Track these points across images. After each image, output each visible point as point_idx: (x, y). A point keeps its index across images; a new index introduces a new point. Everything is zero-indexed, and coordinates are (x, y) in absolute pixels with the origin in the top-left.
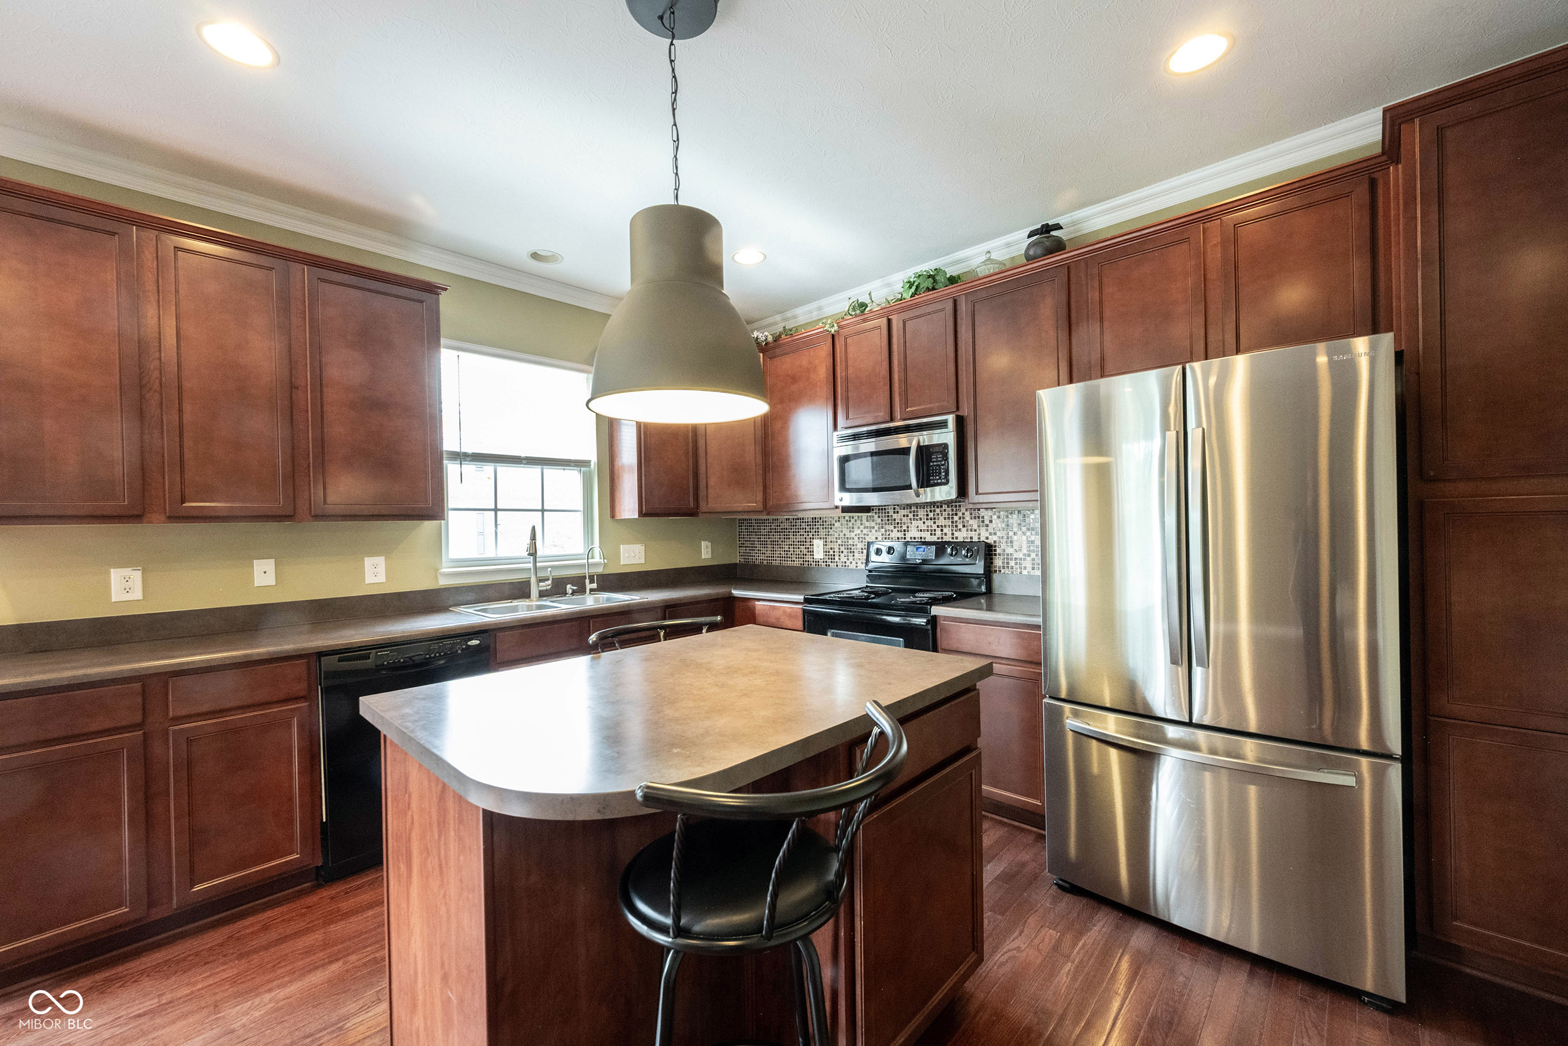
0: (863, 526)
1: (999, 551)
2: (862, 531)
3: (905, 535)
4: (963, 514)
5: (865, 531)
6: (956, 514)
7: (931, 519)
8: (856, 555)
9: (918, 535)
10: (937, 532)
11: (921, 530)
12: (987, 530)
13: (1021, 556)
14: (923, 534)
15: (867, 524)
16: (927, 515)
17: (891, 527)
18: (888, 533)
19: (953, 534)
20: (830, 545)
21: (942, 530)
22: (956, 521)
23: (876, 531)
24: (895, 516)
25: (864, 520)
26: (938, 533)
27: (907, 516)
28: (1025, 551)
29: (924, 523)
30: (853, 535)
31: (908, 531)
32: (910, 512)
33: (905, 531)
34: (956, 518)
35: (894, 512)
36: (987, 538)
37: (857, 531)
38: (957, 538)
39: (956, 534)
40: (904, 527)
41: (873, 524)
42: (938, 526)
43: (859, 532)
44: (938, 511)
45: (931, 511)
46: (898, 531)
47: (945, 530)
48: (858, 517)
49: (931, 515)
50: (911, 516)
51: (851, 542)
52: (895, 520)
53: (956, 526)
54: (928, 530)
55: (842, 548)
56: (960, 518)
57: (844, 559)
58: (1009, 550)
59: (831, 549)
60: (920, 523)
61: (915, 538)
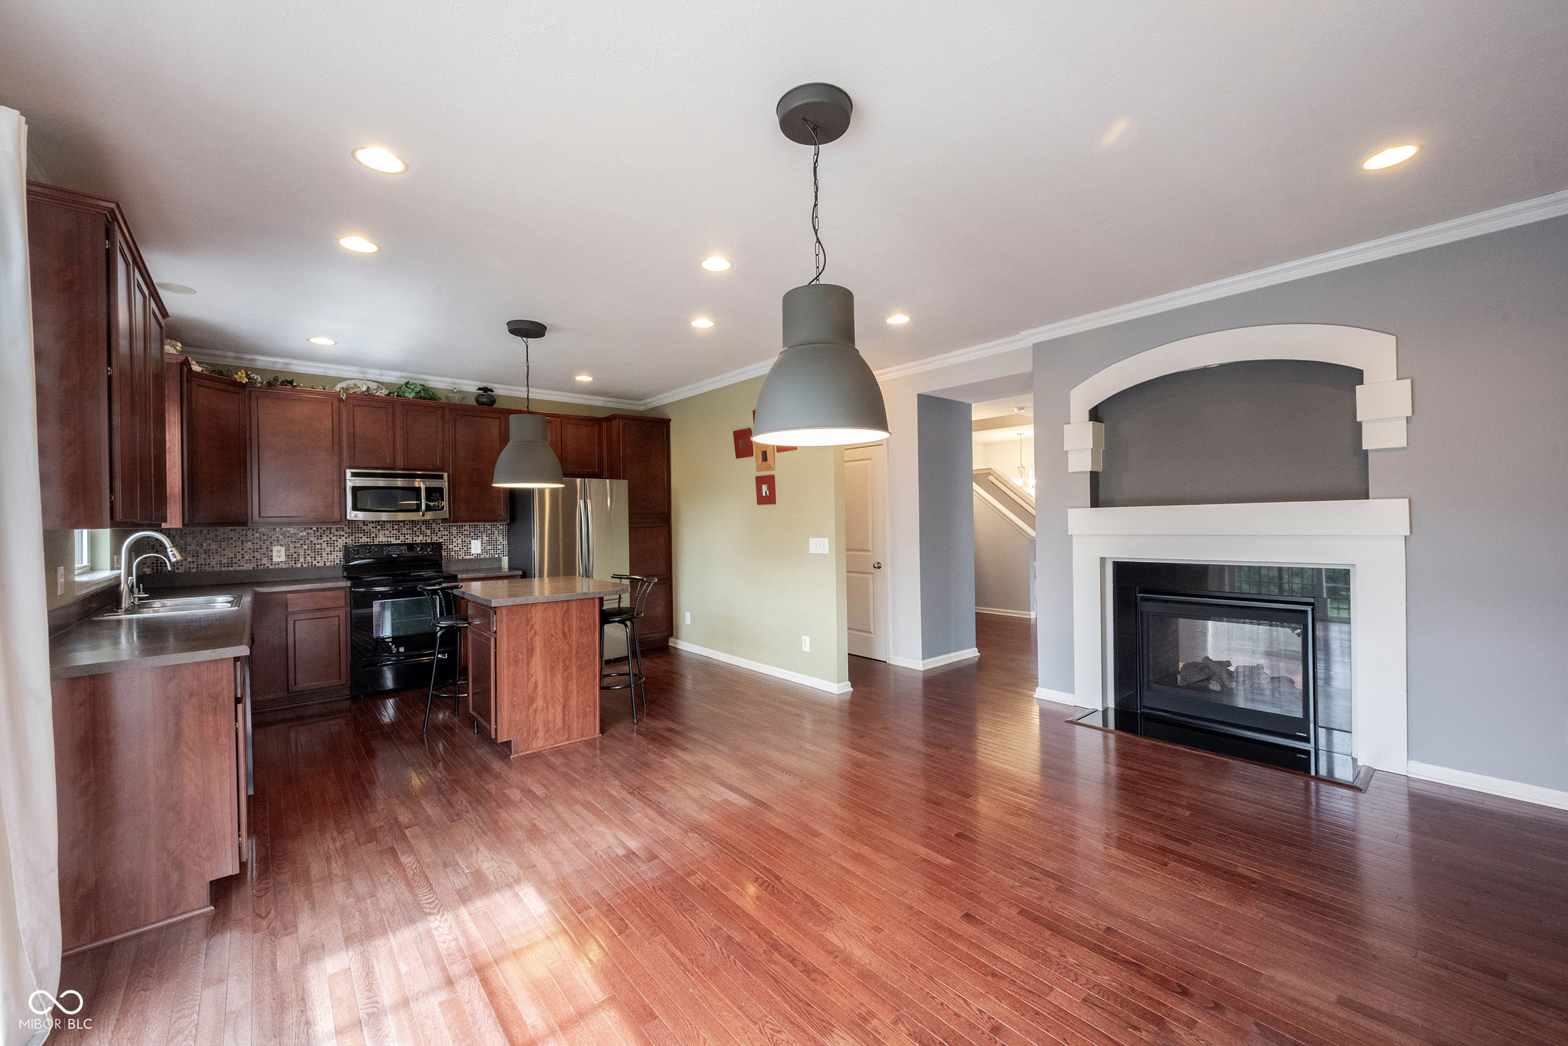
0: (332, 535)
1: (444, 547)
2: (331, 538)
3: (373, 540)
4: (421, 526)
5: (334, 538)
6: (415, 527)
7: (396, 529)
8: (324, 555)
9: (385, 540)
10: (400, 538)
11: (388, 537)
12: (437, 536)
13: (456, 549)
14: (389, 539)
15: (336, 533)
16: (393, 527)
17: (362, 535)
18: (357, 539)
19: (413, 539)
20: (292, 550)
21: (404, 536)
22: (415, 531)
23: (346, 538)
24: (365, 527)
25: (333, 531)
26: (402, 538)
27: (376, 527)
28: (460, 546)
29: (390, 532)
30: (320, 541)
31: (376, 537)
32: (379, 525)
33: (373, 537)
34: (415, 529)
35: (364, 525)
36: (437, 540)
37: (325, 539)
38: (416, 541)
39: (415, 538)
40: (373, 535)
41: (342, 533)
42: (402, 534)
43: (329, 539)
44: (402, 524)
45: (396, 525)
46: (367, 538)
47: (407, 537)
48: (327, 528)
49: (396, 527)
50: (379, 527)
51: (318, 547)
52: (364, 530)
53: (415, 534)
54: (393, 537)
55: (308, 552)
56: (418, 529)
57: (308, 559)
58: (450, 547)
59: (295, 553)
60: (387, 532)
61: (382, 542)
